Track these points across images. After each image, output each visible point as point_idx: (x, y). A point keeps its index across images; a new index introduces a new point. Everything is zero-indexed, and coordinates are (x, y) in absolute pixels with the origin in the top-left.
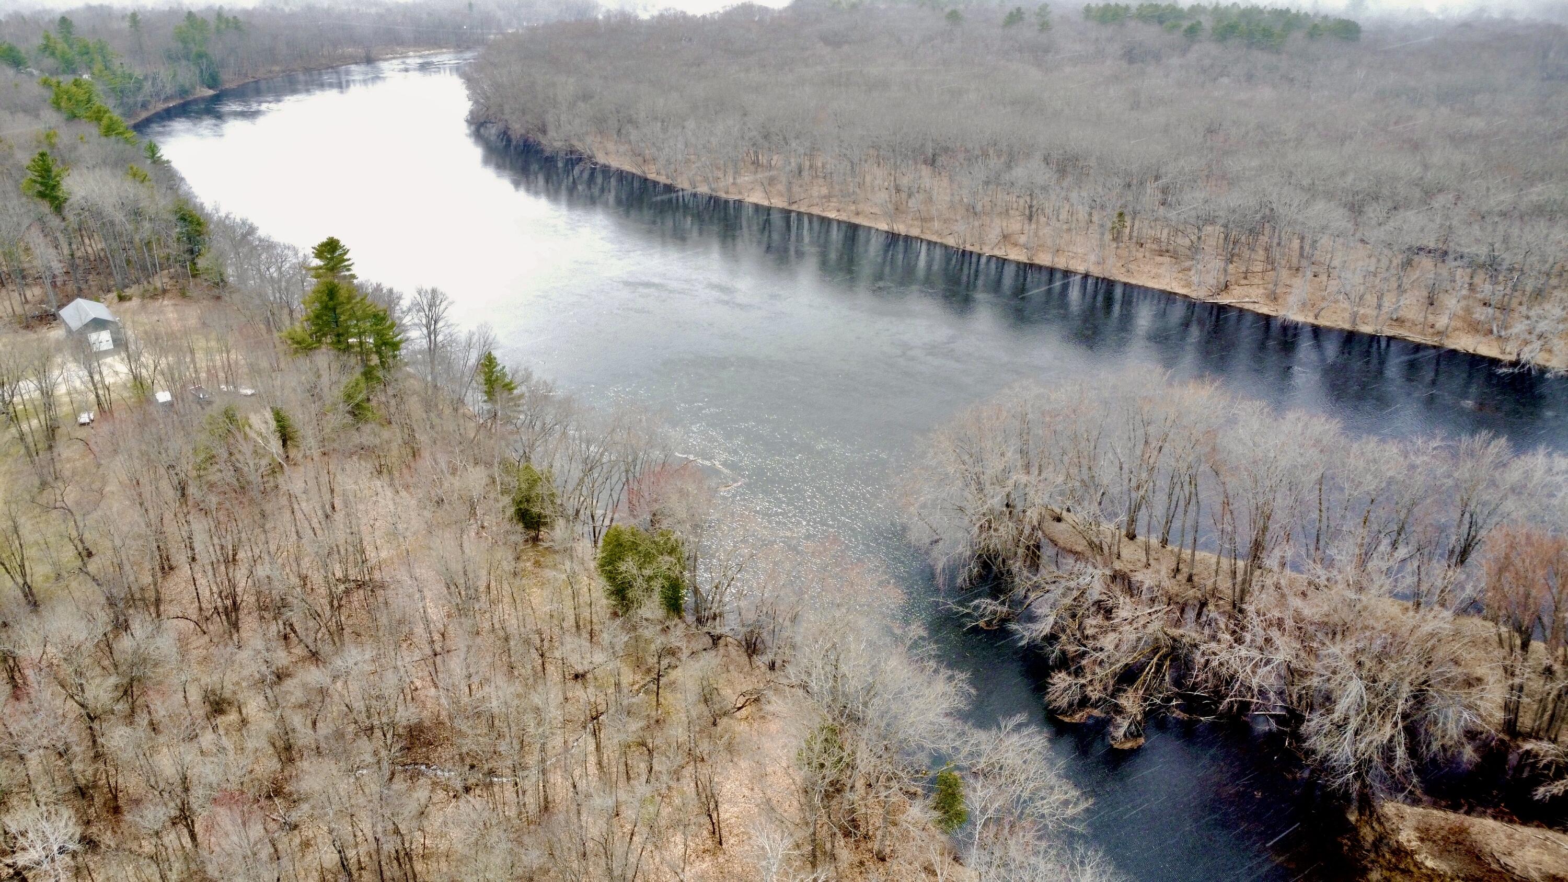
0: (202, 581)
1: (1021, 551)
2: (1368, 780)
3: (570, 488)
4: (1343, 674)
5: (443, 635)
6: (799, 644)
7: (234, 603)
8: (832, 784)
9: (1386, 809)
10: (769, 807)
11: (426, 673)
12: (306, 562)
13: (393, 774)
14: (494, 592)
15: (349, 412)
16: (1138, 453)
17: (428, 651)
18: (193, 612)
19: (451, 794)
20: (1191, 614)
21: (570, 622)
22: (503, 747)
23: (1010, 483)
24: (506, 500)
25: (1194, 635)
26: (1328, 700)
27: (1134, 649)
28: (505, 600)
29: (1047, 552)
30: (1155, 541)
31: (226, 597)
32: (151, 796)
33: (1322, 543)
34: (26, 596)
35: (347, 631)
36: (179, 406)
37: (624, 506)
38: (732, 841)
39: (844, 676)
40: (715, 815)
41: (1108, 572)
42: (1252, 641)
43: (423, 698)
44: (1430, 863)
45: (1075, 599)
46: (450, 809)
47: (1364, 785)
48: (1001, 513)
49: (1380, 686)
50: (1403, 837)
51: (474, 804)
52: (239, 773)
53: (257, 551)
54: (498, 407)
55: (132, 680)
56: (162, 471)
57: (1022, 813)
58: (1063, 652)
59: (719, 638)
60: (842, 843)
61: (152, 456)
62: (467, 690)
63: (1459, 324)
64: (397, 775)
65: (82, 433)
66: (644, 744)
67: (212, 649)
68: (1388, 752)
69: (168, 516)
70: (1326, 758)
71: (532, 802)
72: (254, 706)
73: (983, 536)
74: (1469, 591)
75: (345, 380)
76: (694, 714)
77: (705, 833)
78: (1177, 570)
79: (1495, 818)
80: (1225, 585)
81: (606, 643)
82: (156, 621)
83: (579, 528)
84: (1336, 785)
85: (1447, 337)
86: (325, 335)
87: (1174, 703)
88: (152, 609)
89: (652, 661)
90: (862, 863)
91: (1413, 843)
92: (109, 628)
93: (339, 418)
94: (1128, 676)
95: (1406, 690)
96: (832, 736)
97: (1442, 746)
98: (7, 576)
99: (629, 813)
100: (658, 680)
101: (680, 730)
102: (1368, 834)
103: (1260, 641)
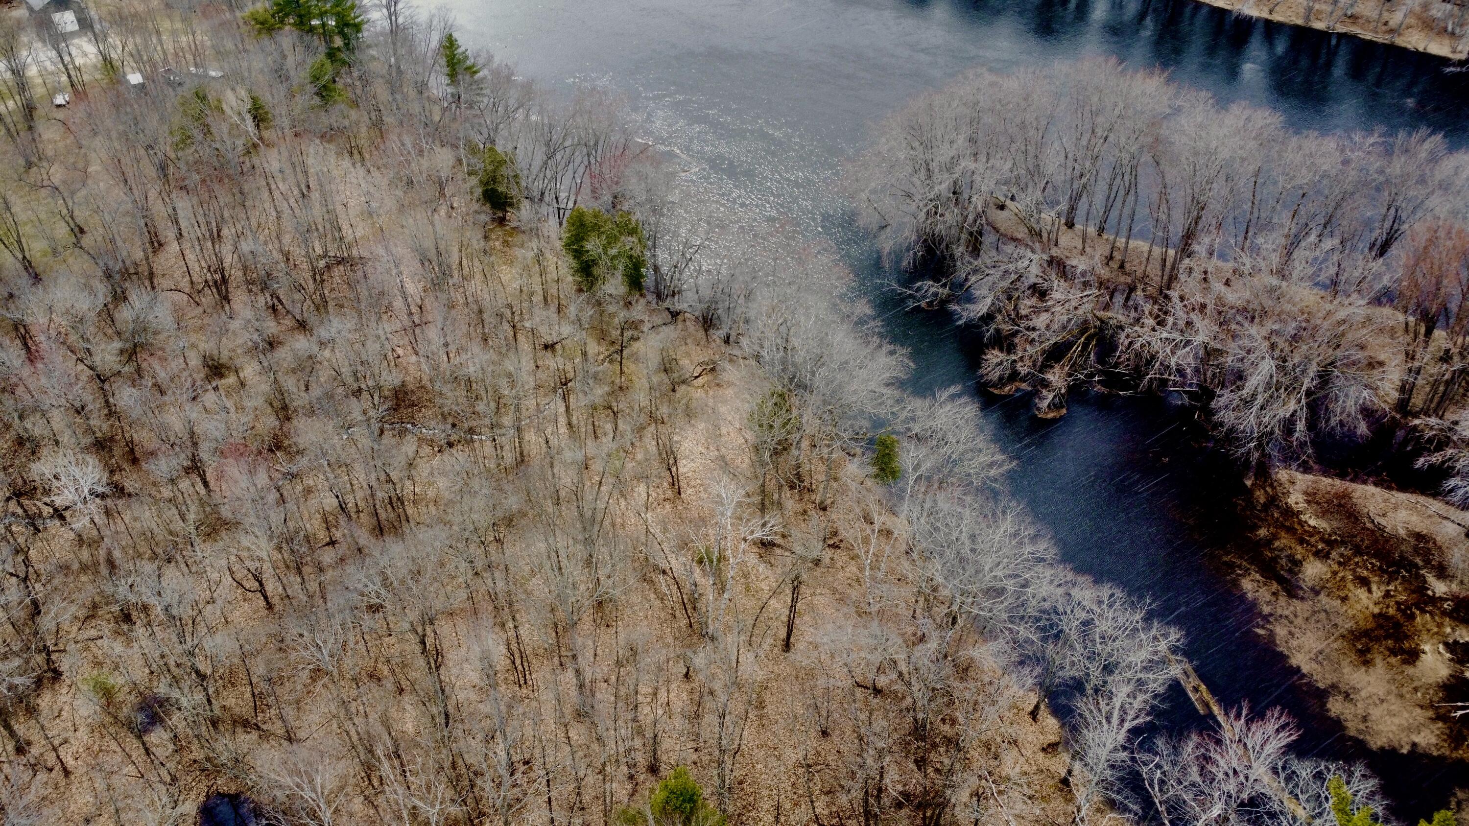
0: (191, 257)
1: (964, 236)
2: (1268, 450)
3: (535, 169)
4: (1257, 353)
5: (421, 308)
6: (752, 318)
7: (223, 276)
8: (779, 443)
9: (1279, 476)
10: (724, 463)
11: (407, 343)
12: (287, 239)
13: (382, 432)
14: (466, 271)
15: (317, 94)
16: (1084, 142)
17: (407, 323)
18: (185, 284)
19: (436, 449)
20: (1119, 299)
21: (538, 298)
22: (481, 407)
23: (958, 170)
24: (474, 181)
25: (1121, 317)
26: (1240, 377)
27: (1064, 328)
28: (477, 276)
29: (989, 239)
30: (1092, 230)
31: (215, 272)
32: (163, 449)
33: (1250, 234)
34: (26, 269)
35: (331, 304)
36: (150, 86)
37: (586, 190)
38: (689, 492)
39: (793, 349)
40: (674, 469)
41: (1046, 257)
42: (1174, 324)
43: (405, 365)
44: (1312, 522)
45: (1012, 283)
46: (436, 462)
47: (1263, 455)
48: (949, 199)
49: (1290, 364)
50: (1291, 500)
51: (459, 457)
52: (241, 429)
53: (239, 227)
54: (461, 90)
55: (135, 346)
56: (142, 152)
57: (951, 471)
58: (998, 331)
59: (678, 314)
60: (788, 495)
61: (131, 137)
62: (446, 359)
63: (1413, 21)
64: (386, 432)
65: (60, 115)
66: (610, 408)
67: (206, 320)
68: (1288, 425)
69: (152, 194)
70: (1232, 430)
71: (509, 457)
72: (250, 370)
73: (929, 222)
74: (1386, 281)
75: (310, 61)
76: (655, 379)
77: (665, 484)
78: (1111, 258)
79: (1376, 485)
80: (1154, 271)
81: (572, 317)
82: (152, 293)
83: (544, 209)
84: (1239, 454)
85: (1399, 35)
86: (287, 15)
87: (1096, 379)
88: (147, 283)
89: (616, 333)
90: (805, 512)
91: (1301, 505)
92: (109, 299)
93: (306, 99)
94: (1055, 354)
95: (1313, 369)
96: (781, 400)
97: (1341, 421)
98: (6, 251)
99: (597, 466)
100: (621, 351)
101: (642, 395)
102: (1260, 496)
103: (1181, 324)
